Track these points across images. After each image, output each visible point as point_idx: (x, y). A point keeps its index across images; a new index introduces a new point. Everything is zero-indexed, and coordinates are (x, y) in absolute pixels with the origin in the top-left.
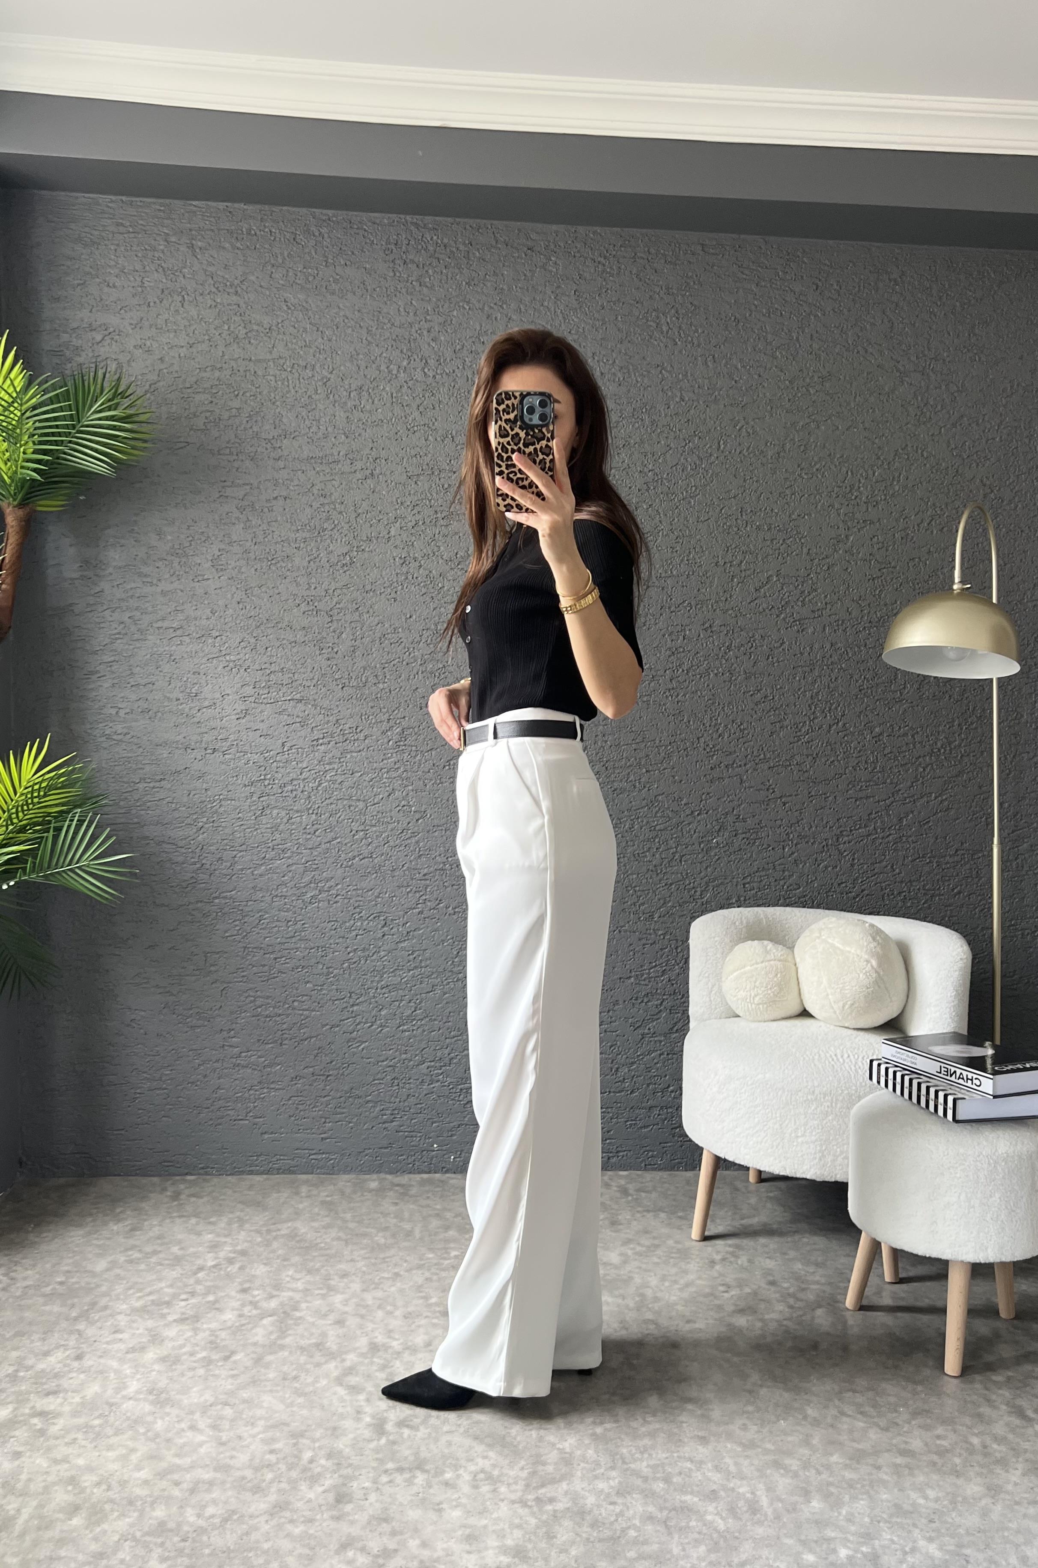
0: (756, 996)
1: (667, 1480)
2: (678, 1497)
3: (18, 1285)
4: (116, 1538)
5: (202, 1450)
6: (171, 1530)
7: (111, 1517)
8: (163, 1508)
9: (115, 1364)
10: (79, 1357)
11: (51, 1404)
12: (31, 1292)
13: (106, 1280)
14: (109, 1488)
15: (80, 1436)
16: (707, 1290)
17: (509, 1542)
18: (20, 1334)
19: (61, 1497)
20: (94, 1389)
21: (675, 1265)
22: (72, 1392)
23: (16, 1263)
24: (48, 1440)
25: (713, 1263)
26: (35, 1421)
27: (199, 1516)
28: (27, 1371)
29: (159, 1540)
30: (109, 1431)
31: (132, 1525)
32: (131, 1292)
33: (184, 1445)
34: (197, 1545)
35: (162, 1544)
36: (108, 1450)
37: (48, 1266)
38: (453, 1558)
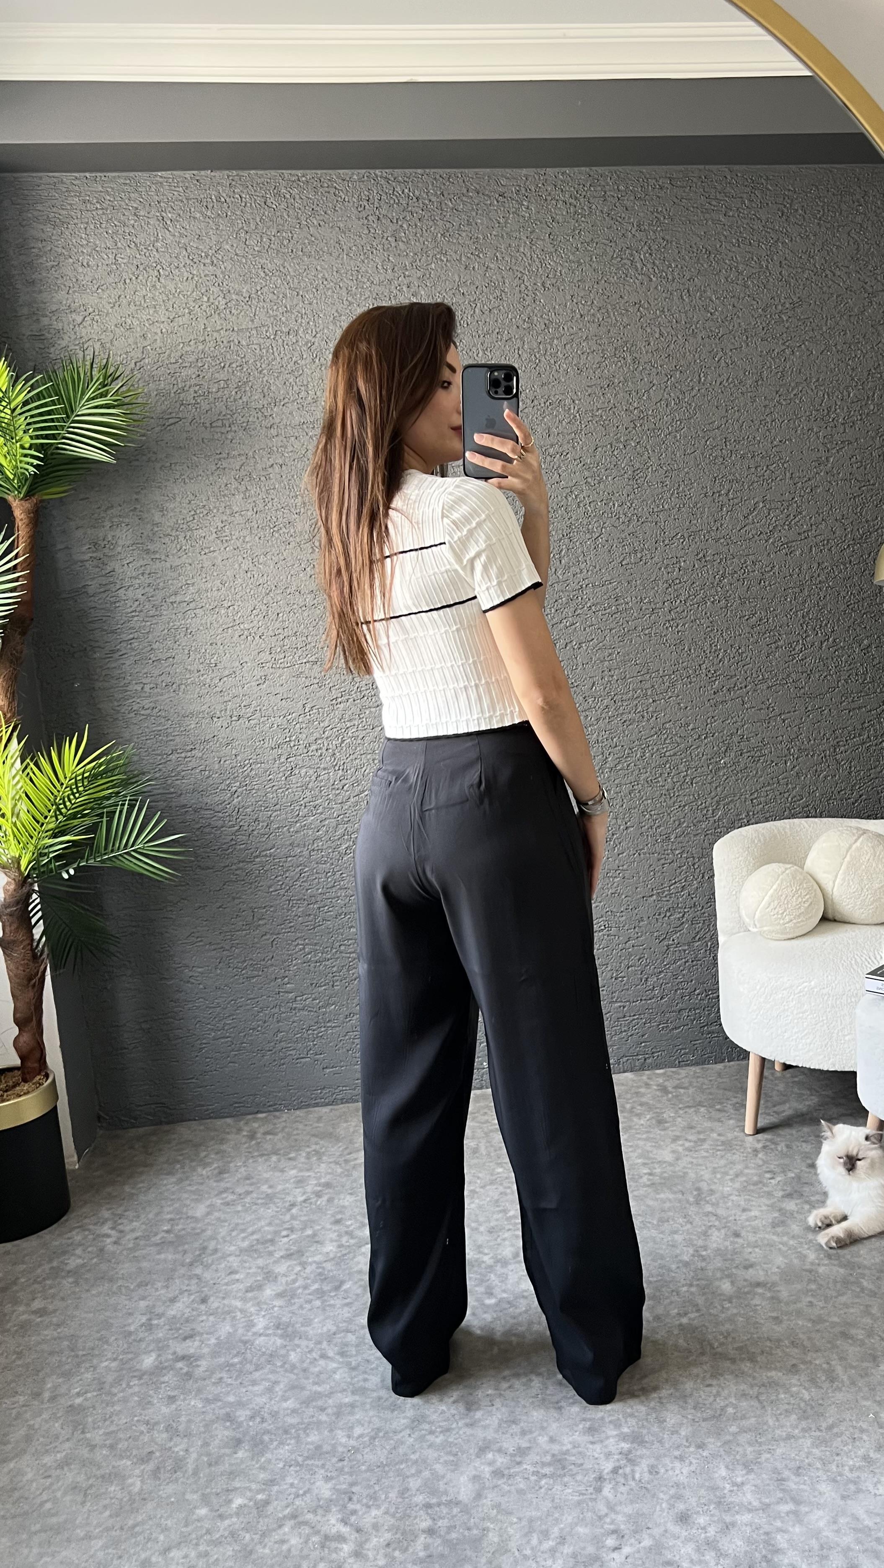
1: (752, 1359)
2: (764, 1374)
3: (128, 1237)
4: (281, 1465)
5: (337, 1376)
6: (328, 1453)
7: (272, 1447)
8: (316, 1432)
9: (238, 1303)
10: (204, 1301)
11: (190, 1347)
12: (142, 1243)
13: (208, 1224)
14: (263, 1420)
15: (224, 1375)
16: (755, 1178)
17: (626, 1430)
18: (142, 1285)
19: (222, 1433)
20: (225, 1329)
22: (206, 1334)
23: (121, 1216)
24: (197, 1382)
25: (756, 1151)
26: (179, 1365)
28: (160, 1318)
30: (249, 1367)
32: (234, 1234)
37: (151, 1216)
38: (579, 1449)
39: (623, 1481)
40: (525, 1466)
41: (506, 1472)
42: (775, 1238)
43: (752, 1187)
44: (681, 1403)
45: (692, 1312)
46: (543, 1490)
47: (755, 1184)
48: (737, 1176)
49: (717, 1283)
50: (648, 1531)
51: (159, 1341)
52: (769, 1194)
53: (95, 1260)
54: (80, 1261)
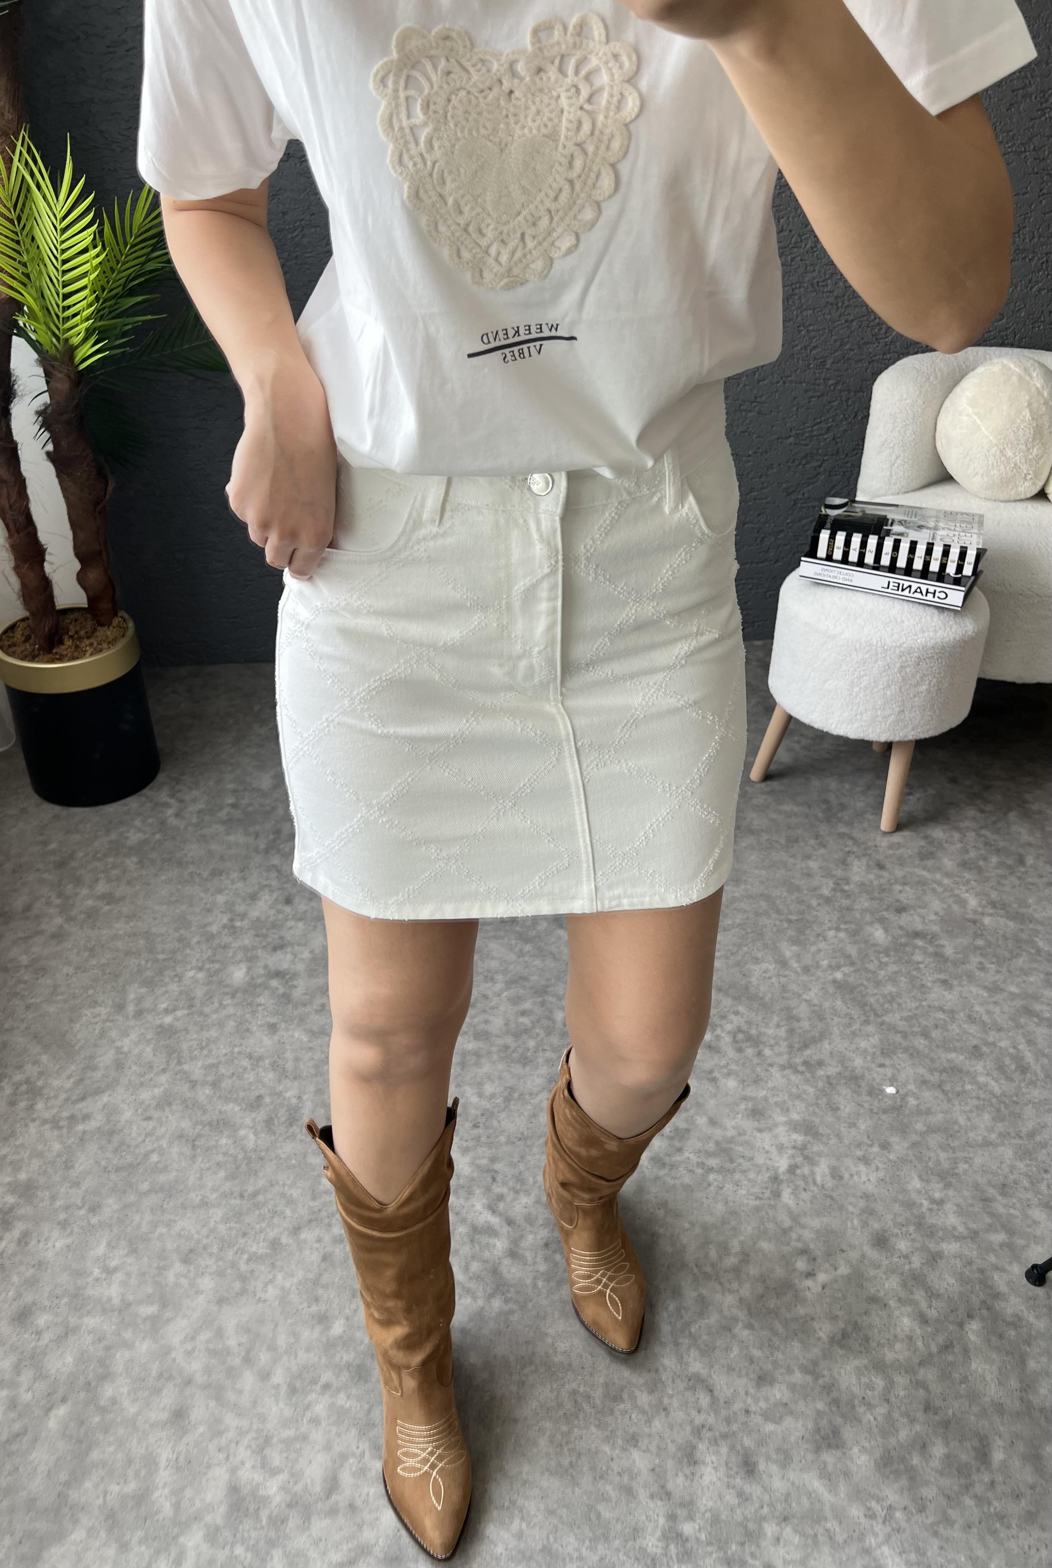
1: (925, 1034)
2: (943, 1055)
3: (190, 809)
11: (283, 961)
12: (207, 817)
17: (795, 1117)
18: (216, 873)
24: (296, 1008)
26: (274, 983)
27: (480, 1095)
28: (242, 920)
34: (491, 1131)
38: (746, 1138)
39: (801, 1183)
40: (687, 1154)
41: (667, 1160)
42: (924, 873)
44: (853, 1086)
45: (845, 966)
46: (712, 1188)
49: (868, 929)
50: (844, 1255)
51: (245, 949)
53: (158, 836)
54: (140, 836)
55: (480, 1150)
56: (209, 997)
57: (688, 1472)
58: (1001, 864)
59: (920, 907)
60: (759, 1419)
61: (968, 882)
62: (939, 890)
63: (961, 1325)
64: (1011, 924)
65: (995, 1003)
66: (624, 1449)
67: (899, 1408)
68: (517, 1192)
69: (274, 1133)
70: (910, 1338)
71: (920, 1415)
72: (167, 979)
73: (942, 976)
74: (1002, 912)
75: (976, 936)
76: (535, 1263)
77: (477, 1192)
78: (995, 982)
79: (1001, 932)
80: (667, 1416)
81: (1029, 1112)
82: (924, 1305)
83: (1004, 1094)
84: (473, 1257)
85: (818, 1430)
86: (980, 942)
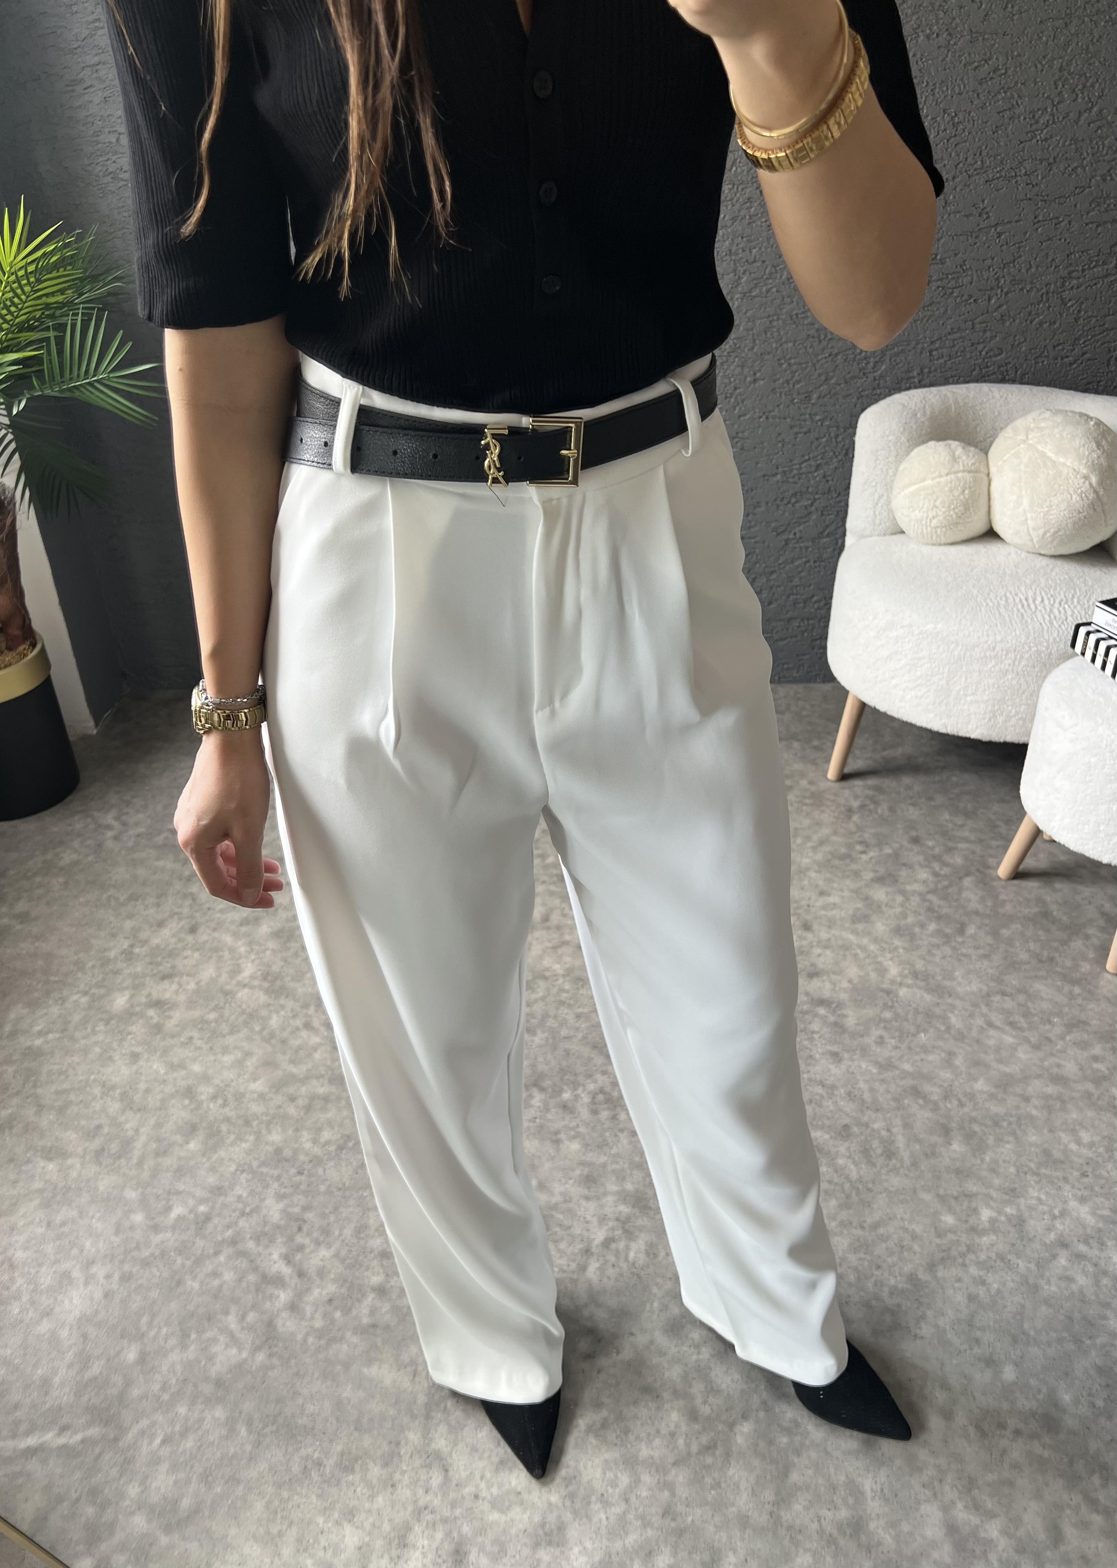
0: (934, 517)
3: (131, 832)
4: (233, 1168)
5: (317, 1056)
6: (287, 1160)
7: (228, 1141)
8: (279, 1130)
9: (228, 939)
10: (193, 930)
11: (167, 991)
12: (143, 842)
14: (225, 1105)
15: (195, 1034)
16: (843, 850)
17: (629, 1187)
18: (133, 898)
19: (179, 1113)
20: (208, 972)
21: (808, 814)
22: (188, 975)
23: (128, 803)
24: (164, 1039)
25: (850, 811)
26: (151, 1012)
27: (315, 1141)
28: (142, 947)
29: (276, 1173)
30: (225, 1028)
31: (249, 1152)
33: (300, 1048)
34: (314, 1179)
35: (278, 1178)
36: (223, 1054)
38: (571, 1205)
42: (852, 937)
43: (836, 862)
47: (843, 857)
48: (822, 843)
51: (135, 976)
52: (857, 874)
53: (90, 858)
54: (75, 857)
55: (296, 1198)
56: (84, 1022)
57: (394, 1553)
58: (938, 932)
59: (834, 973)
60: (485, 1506)
61: (896, 948)
62: (861, 955)
63: (731, 1426)
64: (928, 997)
65: (883, 1080)
66: (338, 1523)
67: (636, 1510)
68: (318, 1243)
69: (100, 1164)
70: (672, 1435)
71: (656, 1520)
72: (51, 1002)
73: (835, 1048)
74: (922, 984)
75: (886, 1007)
76: (312, 1318)
77: (280, 1240)
78: (891, 1057)
79: (914, 1006)
80: (392, 1494)
81: (881, 1201)
82: (699, 1401)
83: (860, 1180)
84: (254, 1307)
85: (543, 1525)
86: (888, 1015)
